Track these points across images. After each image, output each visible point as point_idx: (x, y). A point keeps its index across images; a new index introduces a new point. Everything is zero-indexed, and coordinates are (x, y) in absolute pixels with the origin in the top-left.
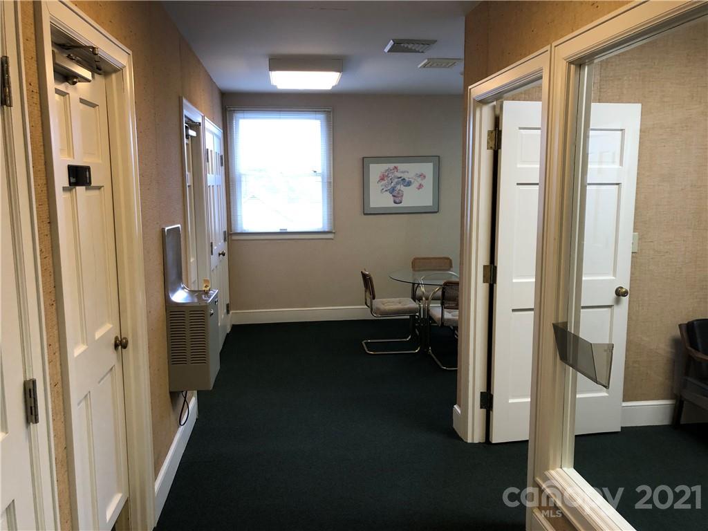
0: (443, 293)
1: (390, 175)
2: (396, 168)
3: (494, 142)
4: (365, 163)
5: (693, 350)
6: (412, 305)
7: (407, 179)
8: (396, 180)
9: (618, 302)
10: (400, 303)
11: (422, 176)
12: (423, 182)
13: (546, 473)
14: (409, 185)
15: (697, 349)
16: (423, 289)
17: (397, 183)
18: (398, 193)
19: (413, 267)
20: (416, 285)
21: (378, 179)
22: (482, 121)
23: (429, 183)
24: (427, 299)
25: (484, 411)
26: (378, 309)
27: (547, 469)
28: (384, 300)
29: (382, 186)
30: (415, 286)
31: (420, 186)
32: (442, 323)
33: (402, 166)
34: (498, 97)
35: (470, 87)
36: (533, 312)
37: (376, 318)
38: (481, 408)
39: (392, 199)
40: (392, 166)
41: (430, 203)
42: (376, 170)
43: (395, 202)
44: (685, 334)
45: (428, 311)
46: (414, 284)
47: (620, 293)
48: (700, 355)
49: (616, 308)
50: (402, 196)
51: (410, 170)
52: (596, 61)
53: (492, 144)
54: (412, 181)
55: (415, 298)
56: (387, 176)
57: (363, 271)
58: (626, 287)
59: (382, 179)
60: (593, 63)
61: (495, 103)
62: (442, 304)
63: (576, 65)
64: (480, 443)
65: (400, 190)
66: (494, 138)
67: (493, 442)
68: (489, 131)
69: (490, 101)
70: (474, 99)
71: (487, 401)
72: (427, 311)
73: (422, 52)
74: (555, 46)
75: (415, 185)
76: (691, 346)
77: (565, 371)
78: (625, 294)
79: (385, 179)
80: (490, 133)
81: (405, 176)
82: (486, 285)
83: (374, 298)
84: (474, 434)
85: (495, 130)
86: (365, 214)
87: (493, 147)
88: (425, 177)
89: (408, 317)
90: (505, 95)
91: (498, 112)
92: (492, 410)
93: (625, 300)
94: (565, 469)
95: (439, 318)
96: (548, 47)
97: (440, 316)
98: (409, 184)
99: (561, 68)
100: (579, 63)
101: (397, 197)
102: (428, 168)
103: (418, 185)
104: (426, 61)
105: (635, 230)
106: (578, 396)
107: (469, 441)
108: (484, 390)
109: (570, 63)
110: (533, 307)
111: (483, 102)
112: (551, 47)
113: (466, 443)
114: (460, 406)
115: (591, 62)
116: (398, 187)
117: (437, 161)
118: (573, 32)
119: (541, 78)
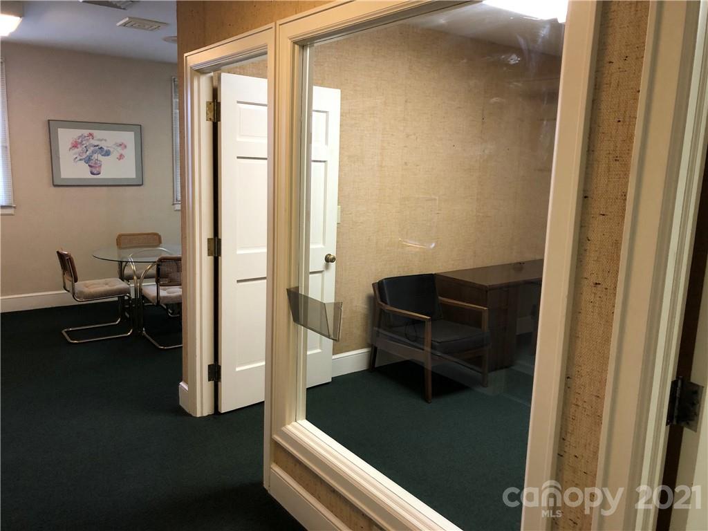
0: (158, 270)
1: (84, 142)
2: (91, 134)
3: (212, 113)
4: (51, 128)
5: (384, 304)
6: (122, 285)
7: (105, 148)
8: (92, 148)
9: (327, 267)
10: (107, 284)
11: (122, 145)
12: (123, 152)
13: (283, 429)
14: (108, 155)
15: (386, 304)
16: (133, 267)
17: (94, 152)
18: (96, 163)
19: (117, 245)
20: (124, 264)
21: (70, 146)
22: (200, 91)
23: (130, 153)
24: (138, 278)
25: (212, 383)
26: (81, 292)
27: (284, 425)
28: (87, 282)
29: (75, 154)
30: (122, 265)
31: (121, 157)
32: (158, 302)
33: (98, 134)
34: (216, 68)
35: (185, 55)
36: (265, 281)
37: (80, 303)
38: (209, 380)
39: (88, 169)
40: (86, 132)
41: (134, 176)
42: (66, 137)
43: (92, 173)
44: (377, 292)
45: (141, 290)
46: (121, 262)
47: (328, 260)
48: (388, 308)
49: (326, 274)
50: (100, 166)
51: (107, 138)
52: (315, 45)
53: (211, 116)
54: (111, 150)
55: (122, 277)
56: (81, 143)
57: (60, 251)
58: (333, 254)
59: (75, 146)
60: (313, 46)
61: (212, 74)
62: (157, 282)
63: (300, 46)
64: (209, 415)
65: (97, 160)
66: (212, 109)
67: (223, 412)
68: (207, 102)
69: (208, 71)
70: (191, 68)
71: (215, 372)
72: (139, 291)
73: (124, 9)
74: (280, 25)
75: (114, 155)
76: (382, 301)
77: (297, 332)
78: (333, 260)
79: (79, 146)
80: (208, 104)
81: (102, 144)
82: (211, 258)
83: (76, 281)
84: (203, 408)
85: (214, 101)
86: (55, 186)
87: (212, 118)
88: (126, 147)
89: (116, 299)
90: (223, 68)
91: (215, 83)
92: (220, 381)
93: (333, 265)
94: (299, 421)
95: (153, 298)
96: (272, 25)
97: (156, 294)
98: (107, 153)
99: (286, 47)
100: (303, 43)
101: (94, 168)
102: (129, 137)
103: (118, 155)
104: (127, 19)
105: (339, 203)
106: (308, 353)
107: (199, 415)
108: (211, 362)
109: (295, 43)
110: (265, 276)
111: (201, 71)
112: (276, 24)
113: (196, 417)
114: (186, 382)
115: (311, 45)
116: (95, 156)
117: (139, 131)
118: (296, 13)
119: (266, 53)
